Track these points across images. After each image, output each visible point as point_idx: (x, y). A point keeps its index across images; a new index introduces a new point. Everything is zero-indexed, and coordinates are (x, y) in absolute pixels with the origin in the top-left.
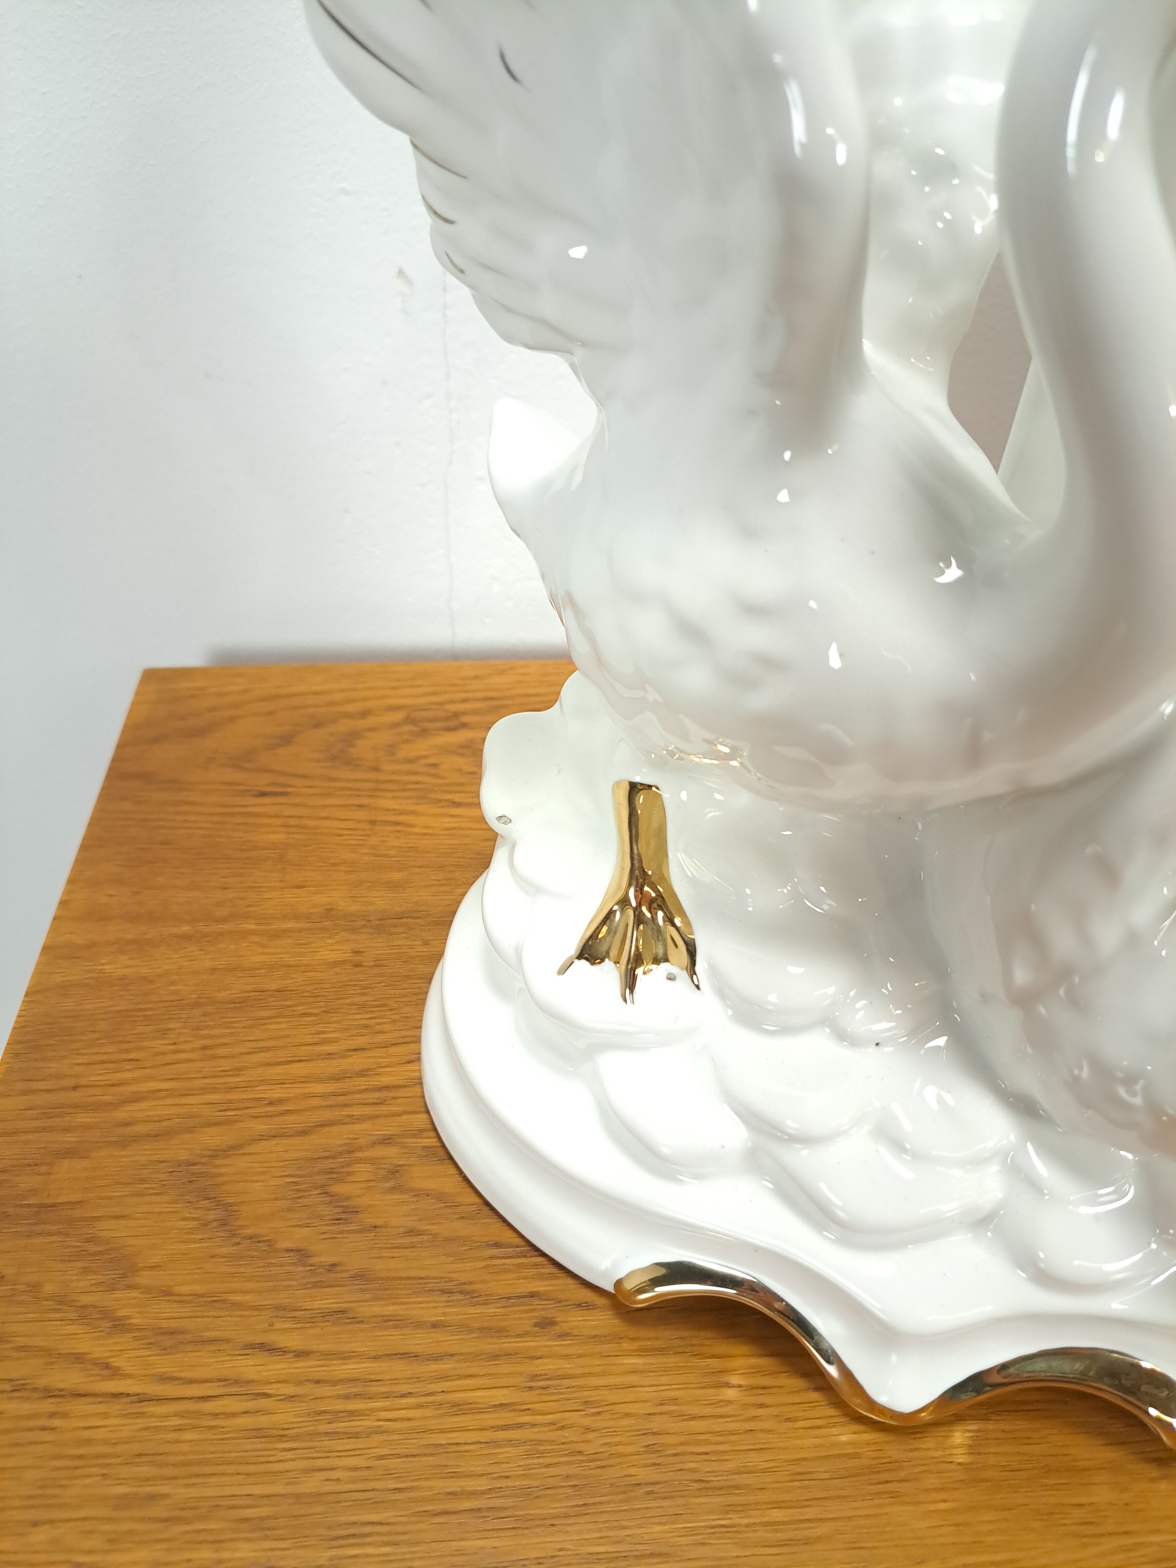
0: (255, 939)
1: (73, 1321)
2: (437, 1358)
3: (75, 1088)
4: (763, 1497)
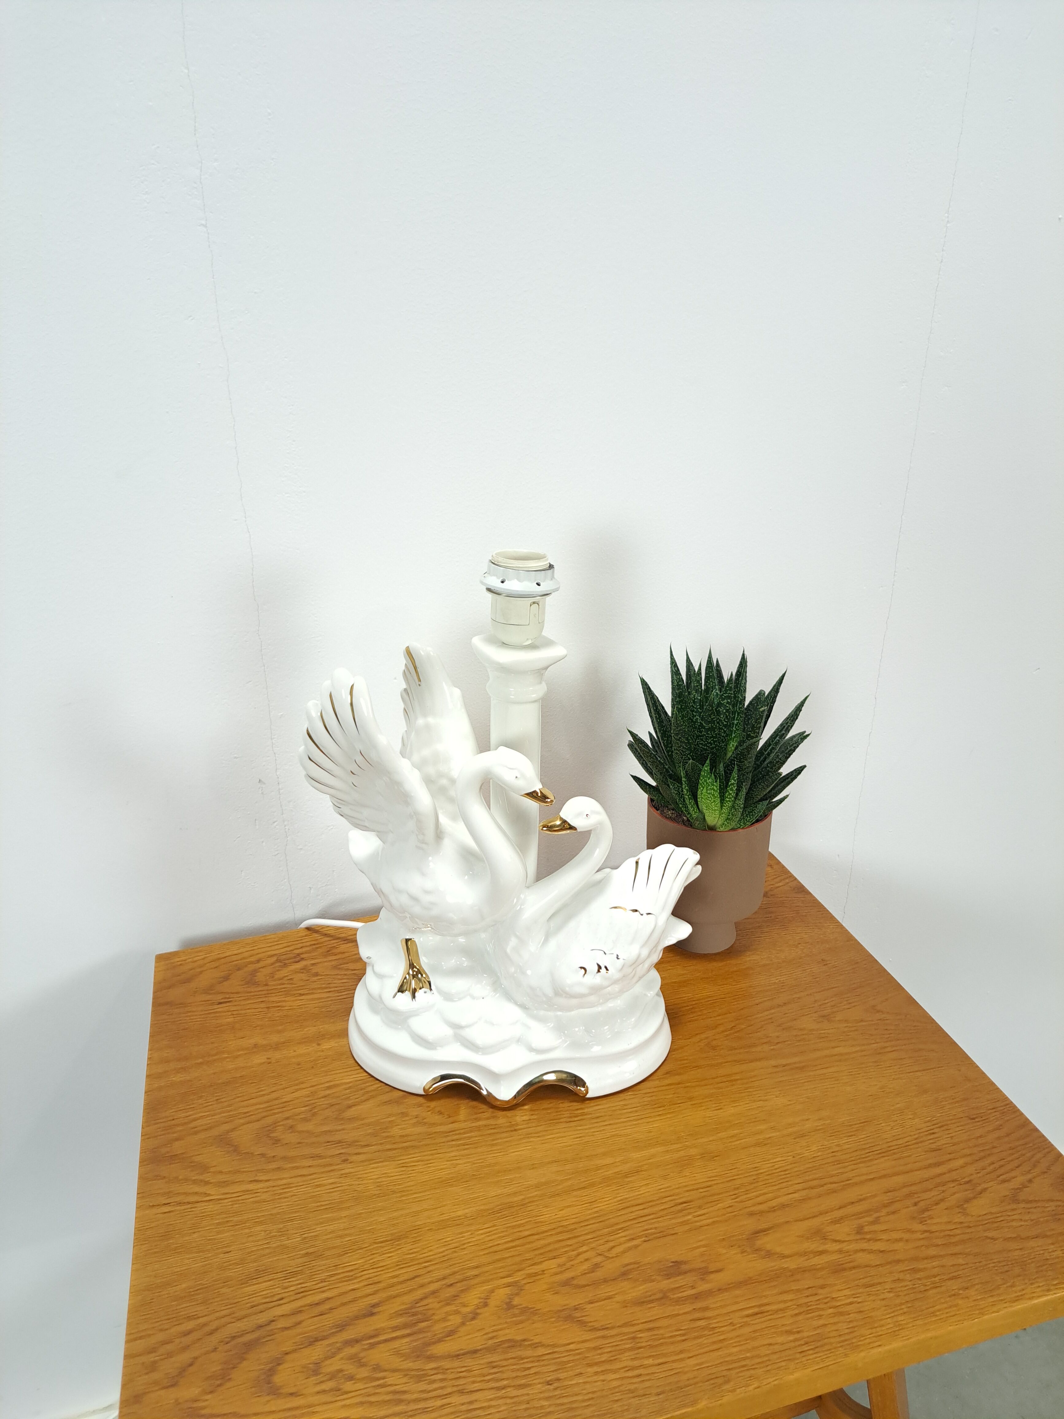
0: (228, 1060)
1: (191, 1184)
2: (310, 1175)
3: (173, 1120)
4: (412, 1192)
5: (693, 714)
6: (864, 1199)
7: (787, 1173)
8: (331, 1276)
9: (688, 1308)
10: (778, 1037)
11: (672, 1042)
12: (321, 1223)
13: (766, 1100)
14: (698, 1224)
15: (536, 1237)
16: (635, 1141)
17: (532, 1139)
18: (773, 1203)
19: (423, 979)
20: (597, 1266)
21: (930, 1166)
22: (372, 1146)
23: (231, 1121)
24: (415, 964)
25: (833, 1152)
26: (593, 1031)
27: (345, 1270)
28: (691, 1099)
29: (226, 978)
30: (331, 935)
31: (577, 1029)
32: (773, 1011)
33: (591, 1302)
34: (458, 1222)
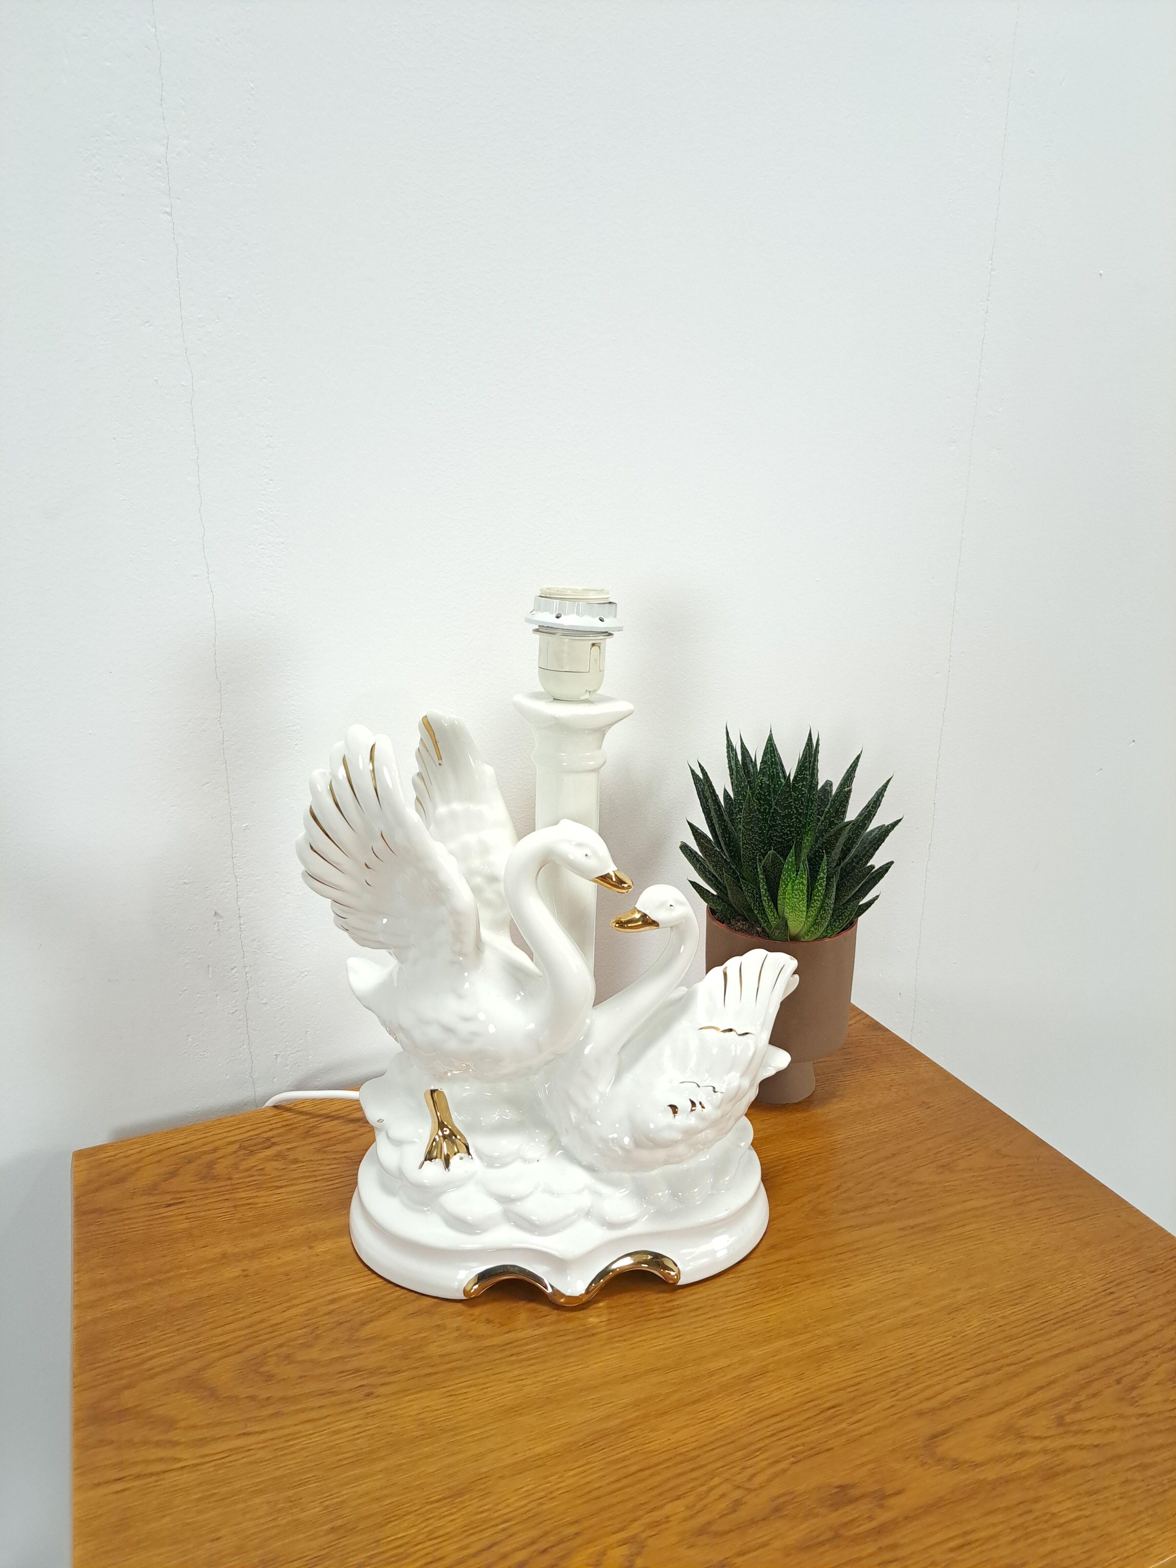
0: (188, 1276)
1: (153, 1448)
2: (321, 1419)
3: (117, 1362)
4: (469, 1428)
5: (760, 803)
6: (1055, 1381)
7: (951, 1356)
8: (371, 1557)
9: (871, 1548)
10: (895, 1194)
11: (770, 1209)
12: (347, 1484)
13: (902, 1270)
14: (856, 1433)
15: (647, 1472)
16: (751, 1335)
17: (617, 1345)
18: (945, 1397)
19: (457, 1141)
20: (737, 1504)
21: (1121, 1333)
22: (404, 1371)
23: (201, 1356)
24: (445, 1123)
25: (1000, 1326)
26: (680, 1194)
27: (390, 1547)
28: (808, 1276)
29: (173, 1174)
30: (308, 1112)
31: (660, 1194)
32: (882, 1164)
33: (741, 1554)
34: (539, 1463)
